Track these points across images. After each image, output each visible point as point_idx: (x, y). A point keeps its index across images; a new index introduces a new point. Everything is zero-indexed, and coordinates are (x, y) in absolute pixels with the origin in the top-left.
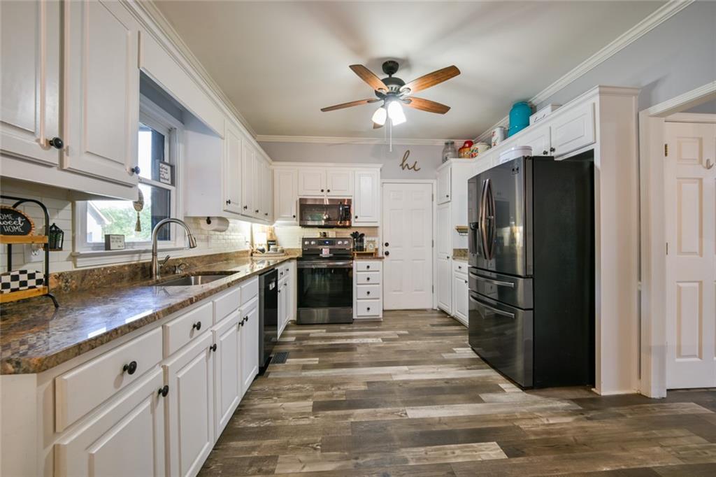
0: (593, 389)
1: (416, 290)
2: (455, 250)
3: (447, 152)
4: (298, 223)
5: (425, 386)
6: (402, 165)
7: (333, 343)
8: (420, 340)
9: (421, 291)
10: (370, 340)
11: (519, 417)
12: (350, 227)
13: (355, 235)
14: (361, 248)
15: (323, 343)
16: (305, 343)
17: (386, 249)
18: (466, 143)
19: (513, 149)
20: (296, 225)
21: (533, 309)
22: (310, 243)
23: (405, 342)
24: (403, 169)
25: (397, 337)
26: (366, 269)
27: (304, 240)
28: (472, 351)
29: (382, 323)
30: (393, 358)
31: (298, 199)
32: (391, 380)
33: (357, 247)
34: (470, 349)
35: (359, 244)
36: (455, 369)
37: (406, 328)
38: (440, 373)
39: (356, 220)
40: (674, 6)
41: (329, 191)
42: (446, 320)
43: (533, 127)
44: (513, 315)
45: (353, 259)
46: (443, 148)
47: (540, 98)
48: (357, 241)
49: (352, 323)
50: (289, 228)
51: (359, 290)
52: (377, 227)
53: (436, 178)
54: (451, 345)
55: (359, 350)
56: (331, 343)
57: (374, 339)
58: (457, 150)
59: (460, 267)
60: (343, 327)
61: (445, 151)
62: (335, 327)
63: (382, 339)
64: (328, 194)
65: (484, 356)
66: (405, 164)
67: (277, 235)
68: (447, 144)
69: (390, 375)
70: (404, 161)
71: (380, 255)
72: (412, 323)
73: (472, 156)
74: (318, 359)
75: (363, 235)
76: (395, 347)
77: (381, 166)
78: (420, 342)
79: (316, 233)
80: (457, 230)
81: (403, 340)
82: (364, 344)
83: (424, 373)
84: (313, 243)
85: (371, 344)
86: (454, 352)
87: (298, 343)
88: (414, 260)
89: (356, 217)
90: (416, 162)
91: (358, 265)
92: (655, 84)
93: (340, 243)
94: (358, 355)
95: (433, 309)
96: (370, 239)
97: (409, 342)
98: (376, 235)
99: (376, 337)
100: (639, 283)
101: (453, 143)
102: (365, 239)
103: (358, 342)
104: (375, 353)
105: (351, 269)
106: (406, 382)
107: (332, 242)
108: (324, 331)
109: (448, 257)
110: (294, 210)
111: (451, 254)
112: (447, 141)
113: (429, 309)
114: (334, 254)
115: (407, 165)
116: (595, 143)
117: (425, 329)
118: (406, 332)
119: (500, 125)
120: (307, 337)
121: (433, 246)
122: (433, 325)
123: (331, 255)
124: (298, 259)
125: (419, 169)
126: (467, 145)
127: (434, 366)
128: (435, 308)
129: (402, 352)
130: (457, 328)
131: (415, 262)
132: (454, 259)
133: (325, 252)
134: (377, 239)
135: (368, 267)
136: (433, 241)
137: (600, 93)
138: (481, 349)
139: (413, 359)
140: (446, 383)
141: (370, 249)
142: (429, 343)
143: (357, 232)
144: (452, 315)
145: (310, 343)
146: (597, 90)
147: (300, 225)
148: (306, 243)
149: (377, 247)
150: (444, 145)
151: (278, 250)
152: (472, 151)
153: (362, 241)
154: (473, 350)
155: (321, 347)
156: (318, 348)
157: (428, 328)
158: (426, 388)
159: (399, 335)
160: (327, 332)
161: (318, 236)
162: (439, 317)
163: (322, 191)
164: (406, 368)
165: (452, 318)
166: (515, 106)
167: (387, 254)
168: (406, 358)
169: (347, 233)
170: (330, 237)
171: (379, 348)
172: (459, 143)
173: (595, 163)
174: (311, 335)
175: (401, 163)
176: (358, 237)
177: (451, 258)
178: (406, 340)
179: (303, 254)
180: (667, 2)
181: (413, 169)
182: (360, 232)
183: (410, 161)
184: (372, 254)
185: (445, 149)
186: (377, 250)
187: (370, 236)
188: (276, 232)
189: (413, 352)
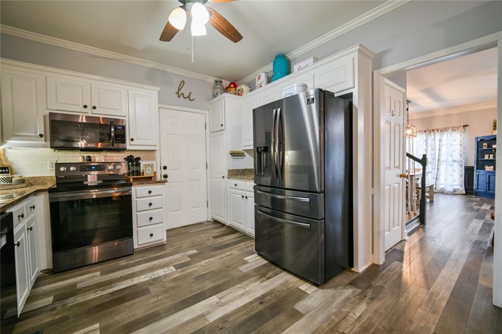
0: (352, 269)
1: (193, 208)
2: (229, 170)
3: (216, 89)
4: (49, 143)
5: (245, 317)
6: (178, 93)
7: (115, 289)
8: (212, 257)
9: (198, 207)
10: (161, 272)
11: (337, 320)
12: (124, 150)
13: (129, 159)
14: (138, 173)
15: (100, 293)
16: (71, 302)
17: (164, 172)
18: (231, 84)
19: (295, 85)
20: (45, 147)
21: (324, 219)
22: (68, 169)
23: (199, 264)
24: (179, 97)
25: (189, 259)
26: (147, 194)
27: (58, 165)
28: (260, 257)
29: (166, 247)
30: (196, 288)
31: (47, 113)
32: (207, 323)
33: (133, 171)
34: (256, 255)
35: (135, 168)
36: (258, 283)
37: (193, 246)
38: (249, 292)
39: (132, 143)
40: (392, 4)
41: (94, 108)
42: (223, 229)
43: (296, 74)
44: (309, 225)
45: (131, 185)
46: (213, 85)
47: (294, 54)
48: (133, 165)
49: (132, 254)
50: (32, 150)
51: (139, 217)
52: (154, 151)
53: (208, 110)
54: (240, 255)
55: (153, 290)
56: (111, 290)
57: (165, 269)
58: (225, 88)
59: (236, 185)
60: (123, 262)
61: (214, 88)
62: (112, 264)
63: (174, 266)
64: (94, 111)
65: (272, 260)
66: (180, 93)
67: (10, 159)
68: (216, 81)
69: (203, 316)
70: (179, 90)
71: (159, 178)
72: (196, 240)
73: (239, 95)
74: (97, 325)
75: (139, 159)
76: (191, 274)
77: (159, 89)
78: (213, 259)
79: (77, 157)
80: (231, 154)
81: (196, 262)
82: (155, 280)
83: (235, 299)
84: (72, 169)
85: (165, 276)
86: (246, 262)
87: (59, 306)
88: (191, 181)
89: (132, 140)
90: (191, 93)
91: (138, 191)
92: (384, 53)
93: (110, 167)
94: (155, 299)
95: (208, 221)
96: (147, 163)
97: (203, 263)
98: (153, 159)
99: (166, 265)
100: (373, 189)
101: (221, 82)
102: (142, 163)
103: (147, 279)
104: (173, 288)
105: (130, 196)
106: (224, 319)
107: (100, 167)
108: (99, 273)
109: (223, 177)
110: (41, 127)
111: (226, 174)
112: (217, 79)
113: (204, 222)
114: (104, 181)
115: (183, 94)
116: (354, 87)
117: (210, 243)
118: (194, 251)
119: (264, 71)
120: (73, 291)
121: (207, 168)
122: (215, 237)
123: (100, 182)
124: (51, 191)
125: (194, 99)
126: (232, 86)
127: (239, 286)
128: (209, 220)
129: (201, 278)
130: (235, 235)
131: (192, 182)
132: (228, 178)
133: (92, 178)
134: (154, 163)
135: (150, 192)
136: (207, 164)
137: (359, 51)
138: (265, 252)
139: (217, 283)
140: (261, 303)
141: (148, 173)
142: (221, 258)
143: (131, 156)
144: (228, 225)
145: (80, 299)
146: (358, 47)
147: (52, 147)
148: (62, 169)
149: (154, 171)
150: (213, 82)
151: (13, 179)
152: (239, 91)
153: (138, 165)
154: (260, 255)
155: (99, 302)
156: (94, 304)
157: (212, 242)
158: (248, 320)
159: (190, 256)
160: (101, 275)
161: (80, 160)
162: (216, 228)
163: (85, 107)
164: (214, 299)
165: (228, 227)
166: (277, 57)
167: (166, 176)
168: (208, 285)
169: (120, 157)
170: (97, 161)
171: (176, 279)
172: (226, 83)
173: (354, 103)
174: (79, 286)
175: (177, 91)
176: (133, 161)
177: (226, 177)
178: (199, 261)
179: (57, 184)
180: (386, 1)
181: (188, 98)
182: (135, 155)
183: (185, 91)
184: (150, 178)
185: (214, 86)
186: (155, 173)
187: (147, 160)
188: (7, 155)
189: (212, 275)
